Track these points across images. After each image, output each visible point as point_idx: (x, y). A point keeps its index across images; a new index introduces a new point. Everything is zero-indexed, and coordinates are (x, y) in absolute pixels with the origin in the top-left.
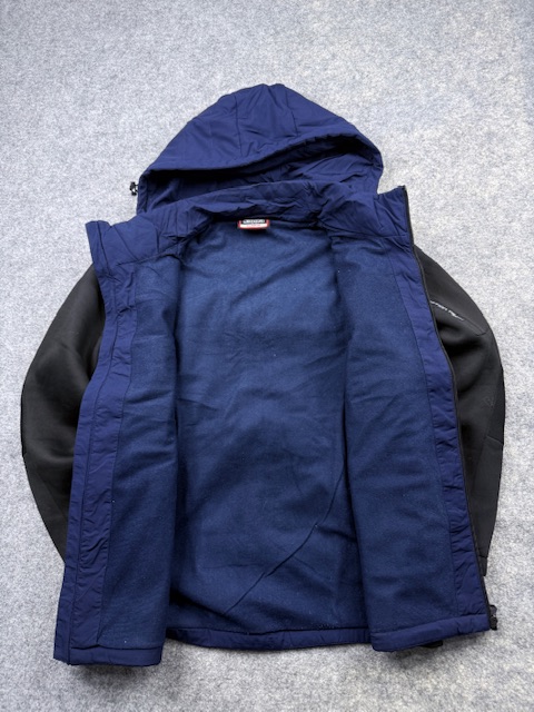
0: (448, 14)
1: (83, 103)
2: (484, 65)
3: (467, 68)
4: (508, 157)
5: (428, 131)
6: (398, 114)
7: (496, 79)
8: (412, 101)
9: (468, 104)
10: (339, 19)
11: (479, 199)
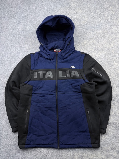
0: (104, 3)
1: (19, 23)
2: (112, 15)
3: (108, 16)
4: (116, 38)
5: (98, 31)
6: (91, 27)
7: (114, 19)
8: (94, 24)
9: (107, 25)
10: (78, 3)
11: (109, 48)
